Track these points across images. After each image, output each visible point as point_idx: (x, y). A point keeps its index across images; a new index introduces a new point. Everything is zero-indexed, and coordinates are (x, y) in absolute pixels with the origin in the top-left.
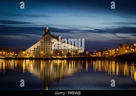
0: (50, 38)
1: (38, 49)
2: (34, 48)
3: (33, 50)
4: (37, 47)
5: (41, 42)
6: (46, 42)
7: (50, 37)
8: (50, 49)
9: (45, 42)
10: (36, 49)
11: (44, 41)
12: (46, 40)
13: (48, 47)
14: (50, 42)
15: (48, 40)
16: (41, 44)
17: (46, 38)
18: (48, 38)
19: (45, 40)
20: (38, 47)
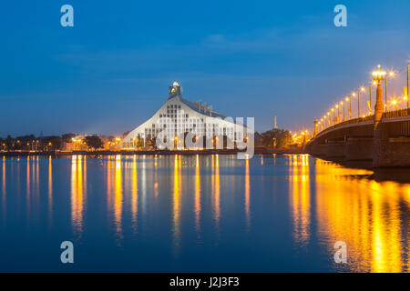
0: (180, 107)
1: (153, 131)
2: (146, 130)
3: (143, 134)
4: (151, 127)
5: (161, 116)
6: (172, 116)
7: (179, 103)
9: (168, 116)
10: (150, 130)
11: (166, 113)
12: (172, 111)
15: (176, 111)
17: (172, 107)
18: (176, 106)
19: (168, 112)
20: (153, 126)
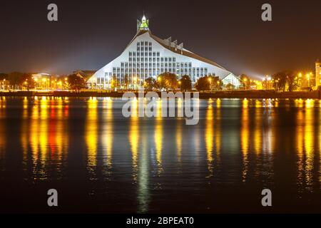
0: (150, 44)
1: (122, 70)
2: (114, 69)
3: (110, 74)
4: (120, 66)
5: (130, 54)
6: (142, 54)
8: (150, 69)
9: (138, 54)
10: (118, 69)
11: (136, 51)
12: (142, 49)
13: (146, 64)
14: (150, 54)
15: (146, 49)
16: (130, 59)
17: (142, 43)
18: (146, 43)
19: (138, 49)
20: (122, 64)
